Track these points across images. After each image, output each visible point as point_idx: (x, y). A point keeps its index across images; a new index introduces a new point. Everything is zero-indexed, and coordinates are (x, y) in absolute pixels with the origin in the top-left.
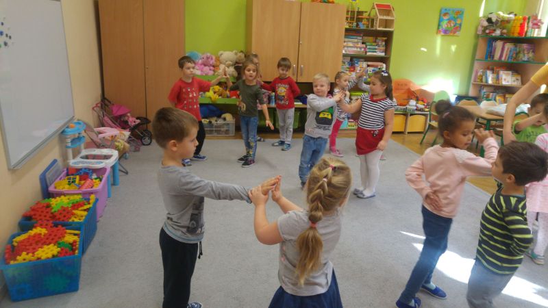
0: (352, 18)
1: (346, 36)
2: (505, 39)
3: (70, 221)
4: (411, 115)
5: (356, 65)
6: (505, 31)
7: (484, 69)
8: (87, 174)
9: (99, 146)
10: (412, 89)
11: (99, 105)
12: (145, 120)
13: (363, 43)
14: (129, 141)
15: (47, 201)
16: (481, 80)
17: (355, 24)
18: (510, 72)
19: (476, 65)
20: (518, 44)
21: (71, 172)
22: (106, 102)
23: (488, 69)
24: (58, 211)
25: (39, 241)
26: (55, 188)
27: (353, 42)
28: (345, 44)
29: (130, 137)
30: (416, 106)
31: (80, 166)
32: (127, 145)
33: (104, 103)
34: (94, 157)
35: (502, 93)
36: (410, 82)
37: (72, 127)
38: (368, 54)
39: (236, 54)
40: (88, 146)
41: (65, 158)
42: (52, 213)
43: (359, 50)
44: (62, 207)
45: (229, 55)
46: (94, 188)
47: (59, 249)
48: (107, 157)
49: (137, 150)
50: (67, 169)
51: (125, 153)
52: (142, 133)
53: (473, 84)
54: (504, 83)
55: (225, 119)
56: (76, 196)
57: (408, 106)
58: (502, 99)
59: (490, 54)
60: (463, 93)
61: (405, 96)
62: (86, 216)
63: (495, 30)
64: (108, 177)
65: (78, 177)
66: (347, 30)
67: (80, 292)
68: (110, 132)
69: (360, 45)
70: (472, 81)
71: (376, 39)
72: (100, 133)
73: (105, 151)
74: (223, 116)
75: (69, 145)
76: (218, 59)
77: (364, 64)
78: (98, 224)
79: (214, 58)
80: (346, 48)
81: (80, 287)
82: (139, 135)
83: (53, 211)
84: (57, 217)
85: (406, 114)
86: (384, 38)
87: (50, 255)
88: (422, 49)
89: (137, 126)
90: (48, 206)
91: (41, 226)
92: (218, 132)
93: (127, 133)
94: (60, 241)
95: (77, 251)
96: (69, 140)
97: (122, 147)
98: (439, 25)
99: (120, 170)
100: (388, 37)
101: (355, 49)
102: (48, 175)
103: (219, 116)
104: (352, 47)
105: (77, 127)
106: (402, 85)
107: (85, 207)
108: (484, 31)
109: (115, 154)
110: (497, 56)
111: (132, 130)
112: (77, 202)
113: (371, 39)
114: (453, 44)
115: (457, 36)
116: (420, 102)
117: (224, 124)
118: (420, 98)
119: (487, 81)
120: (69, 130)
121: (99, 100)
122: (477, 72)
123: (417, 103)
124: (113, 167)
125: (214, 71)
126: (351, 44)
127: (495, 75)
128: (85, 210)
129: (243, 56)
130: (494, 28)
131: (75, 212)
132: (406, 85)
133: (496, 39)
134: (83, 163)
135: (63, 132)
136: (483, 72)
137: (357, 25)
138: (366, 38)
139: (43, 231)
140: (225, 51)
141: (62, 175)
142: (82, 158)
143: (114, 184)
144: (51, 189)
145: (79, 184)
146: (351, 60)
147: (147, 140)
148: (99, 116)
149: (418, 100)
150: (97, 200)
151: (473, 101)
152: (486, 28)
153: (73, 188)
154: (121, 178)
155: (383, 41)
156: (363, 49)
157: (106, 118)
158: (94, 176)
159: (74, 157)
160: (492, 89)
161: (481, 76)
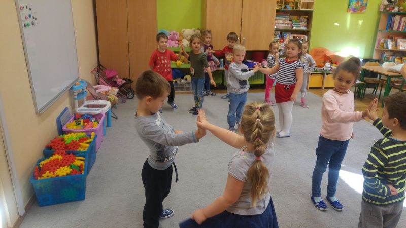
0: (281, 2)
1: (277, 16)
2: (402, 14)
3: (78, 150)
4: (327, 74)
5: (285, 37)
6: (402, 8)
7: (385, 38)
8: (88, 118)
9: (96, 98)
10: (328, 55)
11: (96, 70)
12: (129, 81)
13: (290, 21)
14: (118, 95)
15: (62, 136)
16: (383, 47)
17: (283, 6)
18: (405, 40)
19: (379, 35)
21: (77, 117)
22: (101, 67)
23: (388, 37)
24: (70, 143)
25: (58, 164)
26: (67, 128)
27: (282, 20)
28: (276, 21)
29: (118, 93)
30: (331, 67)
31: (84, 112)
32: (117, 98)
33: (100, 68)
34: (94, 106)
35: (400, 56)
36: (326, 50)
37: (78, 84)
38: (294, 28)
39: (194, 31)
40: (89, 99)
41: (73, 106)
42: (65, 145)
43: (286, 25)
44: (72, 141)
45: (189, 32)
46: (94, 128)
47: (71, 170)
48: (102, 106)
49: (124, 102)
50: (75, 115)
51: (115, 104)
52: (127, 90)
53: (376, 50)
54: (401, 48)
55: (186, 79)
56: (81, 133)
57: (325, 68)
58: (400, 61)
59: (390, 26)
60: (368, 57)
61: (322, 60)
62: (89, 147)
63: (394, 8)
64: (103, 120)
65: (82, 120)
66: (277, 11)
67: (86, 200)
68: (104, 88)
69: (287, 22)
70: (375, 47)
71: (300, 17)
72: (97, 89)
73: (101, 102)
74: (185, 77)
75: (76, 97)
76: (181, 35)
77: (291, 37)
78: (97, 153)
79: (178, 34)
80: (277, 25)
81: (86, 197)
82: (125, 91)
83: (66, 143)
84: (69, 148)
85: (323, 74)
86: (306, 17)
87: (65, 174)
88: (336, 24)
89: (123, 85)
90: (63, 140)
91: (58, 153)
92: (182, 89)
93: (116, 90)
94: (71, 164)
95: (83, 172)
96: (76, 94)
97: (113, 99)
98: (349, 5)
99: (112, 116)
100: (308, 15)
101: (284, 25)
102: (62, 119)
103: (182, 77)
104: (282, 24)
105: (82, 84)
106: (320, 52)
107: (88, 141)
108: (385, 9)
109: (109, 104)
110: (395, 27)
111: (120, 87)
112: (82, 137)
113: (296, 17)
114: (360, 19)
115: (364, 13)
116: (333, 64)
117: (186, 83)
118: (334, 62)
119: (387, 47)
120: (75, 86)
121: (96, 66)
122: (379, 41)
123: (331, 65)
124: (107, 114)
125: (178, 44)
126: (280, 22)
127: (394, 43)
128: (88, 143)
129: (200, 32)
130: (393, 6)
131: (81, 144)
132: (323, 52)
133: (395, 14)
134: (85, 110)
135: (72, 88)
136: (384, 41)
137: (285, 7)
138: (291, 17)
139: (60, 157)
140: (186, 29)
141: (71, 119)
142: (85, 107)
143: (108, 126)
144: (64, 128)
145: (83, 125)
146: (281, 33)
147: (130, 95)
148: (96, 78)
149: (332, 63)
150: (96, 136)
151: (377, 63)
152: (386, 6)
153: (79, 128)
154: (113, 122)
155: (305, 18)
156: (290, 25)
157: (101, 79)
158: (94, 120)
159: (79, 106)
160: (392, 53)
161: (383, 44)
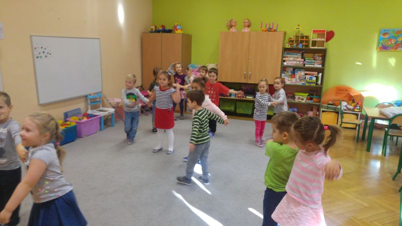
5: (296, 73)
10: (352, 95)
13: (302, 58)
21: (85, 115)
27: (293, 57)
30: (346, 106)
36: (350, 89)
69: (300, 59)
71: (314, 55)
77: (302, 73)
80: (288, 62)
85: (337, 112)
86: (320, 55)
88: (357, 63)
98: (379, 43)
100: (323, 53)
101: (295, 62)
104: (292, 61)
106: (342, 90)
113: (310, 55)
115: (399, 51)
116: (353, 104)
120: (90, 96)
132: (347, 90)
137: (297, 46)
138: (305, 54)
140: (210, 63)
141: (79, 115)
146: (293, 70)
149: (351, 102)
156: (302, 63)
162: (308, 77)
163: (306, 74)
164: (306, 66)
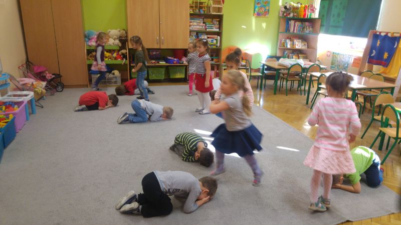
0: (196, 7)
1: (191, 19)
2: (296, 19)
7: (285, 39)
8: (11, 105)
9: (21, 90)
11: (25, 66)
12: (58, 76)
13: (204, 23)
14: (47, 88)
16: (284, 46)
17: (197, 10)
18: (300, 41)
19: (281, 36)
20: (303, 23)
23: (288, 38)
27: (197, 22)
28: (191, 24)
31: (6, 100)
33: (29, 65)
35: (297, 54)
39: (120, 31)
43: (201, 27)
45: (115, 32)
46: (13, 111)
49: (52, 95)
52: (57, 84)
53: (279, 48)
54: (297, 47)
55: (114, 74)
56: (0, 115)
58: (297, 58)
59: (288, 30)
60: (274, 55)
63: (290, 14)
66: (191, 15)
69: (202, 24)
71: (213, 20)
72: (21, 81)
73: (25, 93)
78: (17, 134)
80: (192, 27)
82: (54, 85)
88: (243, 26)
89: (52, 80)
92: (109, 82)
93: (44, 84)
97: (40, 91)
98: (255, 10)
100: (220, 18)
101: (199, 27)
103: (110, 72)
104: (195, 25)
105: (3, 76)
108: (283, 14)
109: (31, 94)
110: (292, 30)
111: (49, 82)
113: (209, 20)
114: (263, 22)
115: (267, 18)
116: (244, 61)
117: (113, 77)
118: (244, 58)
119: (287, 46)
122: (281, 41)
127: (292, 42)
128: (5, 122)
129: (124, 32)
133: (290, 19)
134: (9, 99)
136: (284, 41)
137: (199, 11)
138: (205, 20)
140: (112, 29)
142: (8, 96)
145: (4, 110)
146: (197, 34)
147: (60, 88)
148: (24, 73)
150: (14, 118)
151: (275, 59)
152: (284, 12)
153: (0, 112)
154: (38, 110)
155: (217, 21)
156: (204, 27)
157: (29, 74)
158: (16, 106)
159: (2, 96)
160: (291, 51)
161: (284, 43)
162: (209, 40)
163: (208, 38)
164: (207, 30)
